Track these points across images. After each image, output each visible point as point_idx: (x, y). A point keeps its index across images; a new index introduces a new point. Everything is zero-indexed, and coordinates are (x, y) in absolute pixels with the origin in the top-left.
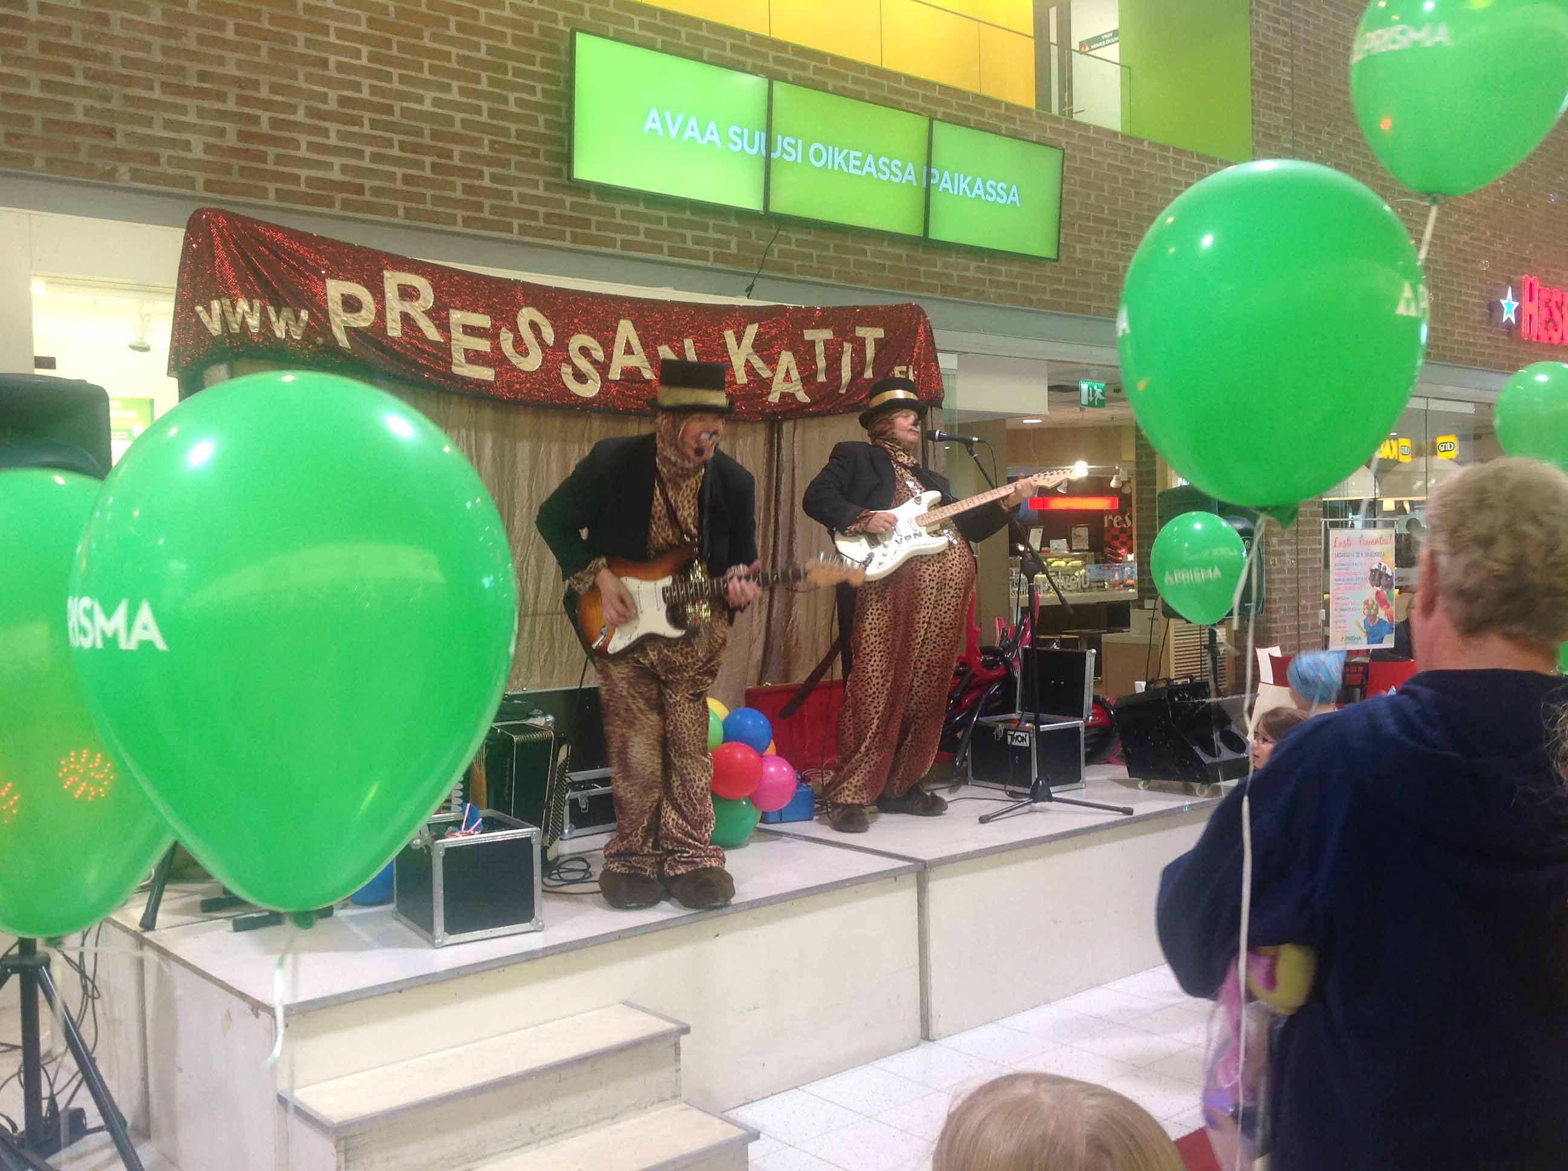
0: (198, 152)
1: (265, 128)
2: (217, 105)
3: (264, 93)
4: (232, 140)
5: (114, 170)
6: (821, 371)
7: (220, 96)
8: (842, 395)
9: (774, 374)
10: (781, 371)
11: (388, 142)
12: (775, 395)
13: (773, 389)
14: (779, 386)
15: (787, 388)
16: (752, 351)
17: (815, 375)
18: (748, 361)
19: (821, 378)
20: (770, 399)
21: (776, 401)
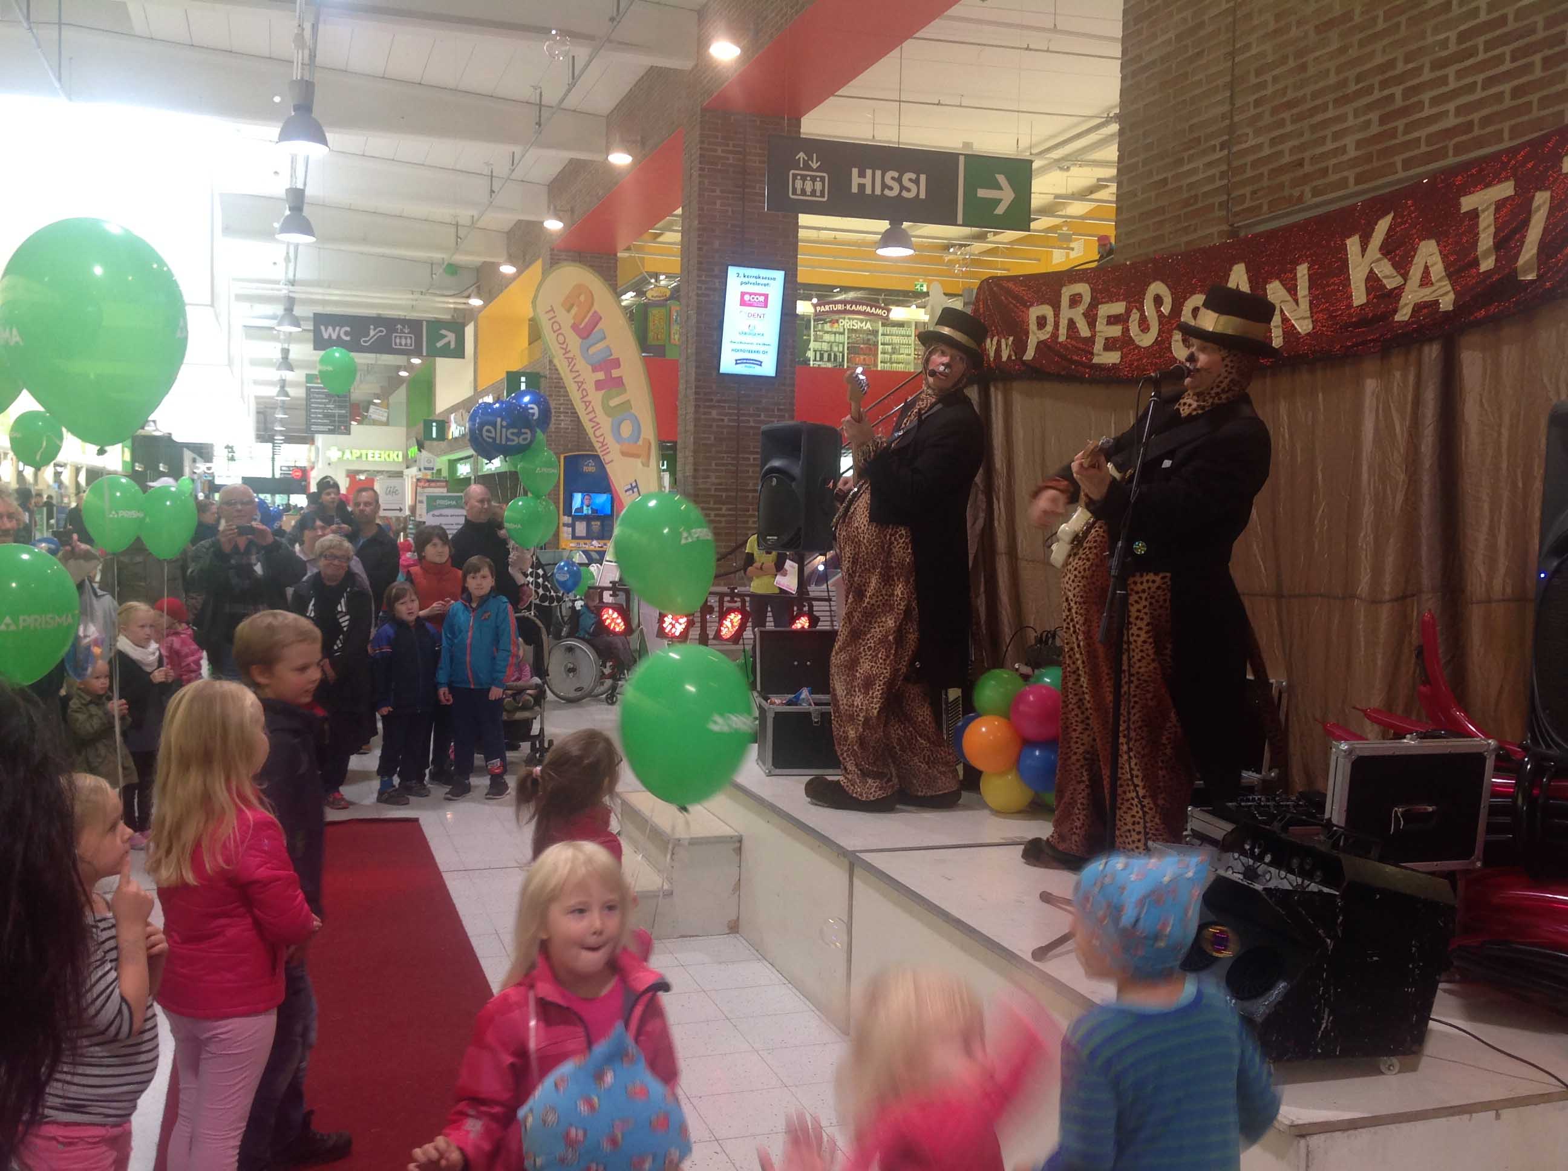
6: (1486, 255)
7: (1369, 90)
8: (1532, 282)
9: (1406, 280)
10: (1416, 273)
11: (1499, 60)
12: (1404, 311)
13: (1402, 302)
14: (1412, 296)
15: (1425, 295)
16: (1379, 256)
17: (1476, 263)
18: (1371, 271)
19: (1487, 264)
20: (1397, 318)
21: (1406, 318)
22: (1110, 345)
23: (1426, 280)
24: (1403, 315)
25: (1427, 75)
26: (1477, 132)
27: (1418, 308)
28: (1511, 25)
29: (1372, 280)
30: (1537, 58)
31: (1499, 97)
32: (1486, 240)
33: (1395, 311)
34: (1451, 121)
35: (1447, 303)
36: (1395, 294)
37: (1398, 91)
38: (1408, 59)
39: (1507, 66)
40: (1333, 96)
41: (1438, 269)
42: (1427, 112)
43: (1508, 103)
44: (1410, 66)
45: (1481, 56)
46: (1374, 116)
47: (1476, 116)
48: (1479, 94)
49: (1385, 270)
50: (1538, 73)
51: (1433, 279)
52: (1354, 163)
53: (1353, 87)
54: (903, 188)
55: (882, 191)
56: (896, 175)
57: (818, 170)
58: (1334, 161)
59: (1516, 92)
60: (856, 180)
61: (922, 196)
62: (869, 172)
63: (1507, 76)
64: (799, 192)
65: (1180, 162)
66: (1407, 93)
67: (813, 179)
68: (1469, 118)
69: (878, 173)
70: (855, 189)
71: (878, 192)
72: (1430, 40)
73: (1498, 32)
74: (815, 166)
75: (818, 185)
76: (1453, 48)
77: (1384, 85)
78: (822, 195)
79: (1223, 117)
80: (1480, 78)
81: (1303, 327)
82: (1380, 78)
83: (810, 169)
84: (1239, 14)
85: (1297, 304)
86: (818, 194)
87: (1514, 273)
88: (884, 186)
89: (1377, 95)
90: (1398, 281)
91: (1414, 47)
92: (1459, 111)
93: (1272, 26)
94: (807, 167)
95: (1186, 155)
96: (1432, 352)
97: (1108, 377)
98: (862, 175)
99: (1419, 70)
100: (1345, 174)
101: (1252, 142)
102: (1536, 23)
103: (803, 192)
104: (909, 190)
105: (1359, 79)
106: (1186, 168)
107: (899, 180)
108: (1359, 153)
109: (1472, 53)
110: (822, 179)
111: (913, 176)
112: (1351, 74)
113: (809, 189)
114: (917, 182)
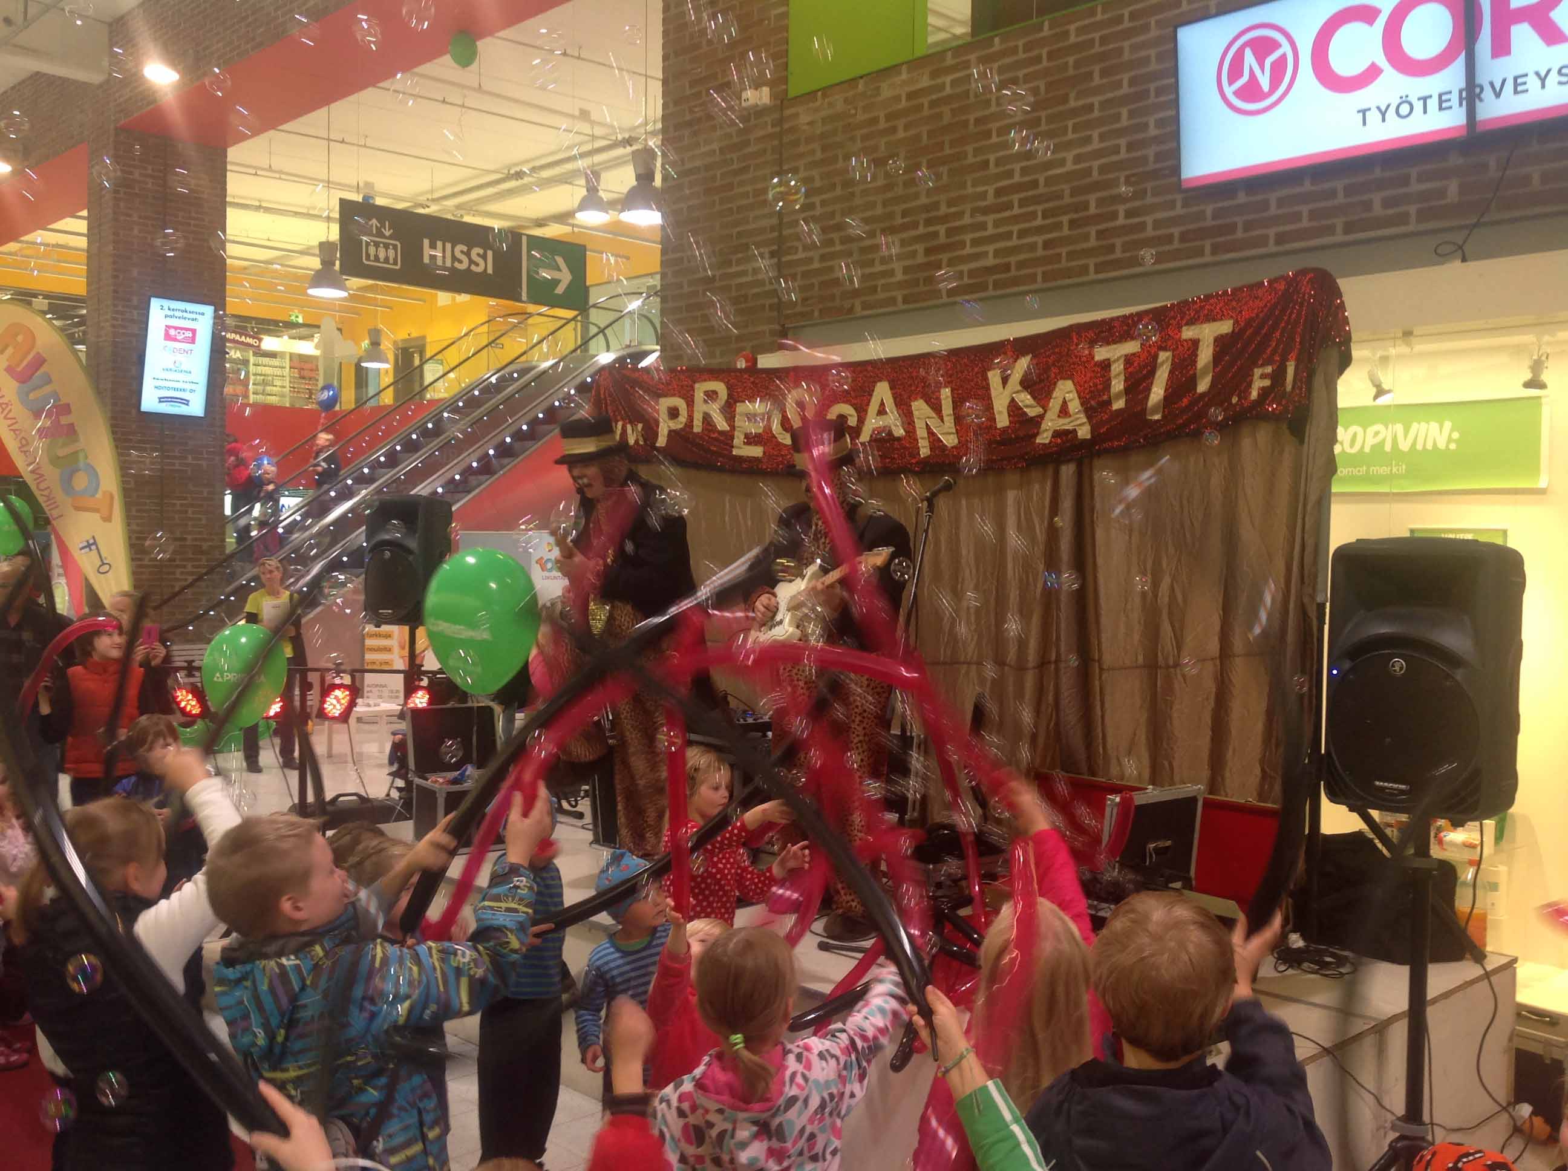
0: (899, 276)
1: (942, 239)
2: (913, 233)
3: (943, 210)
4: (921, 259)
5: (853, 306)
6: (1118, 396)
7: (915, 225)
8: (1158, 421)
9: (1045, 411)
10: (1055, 405)
11: (1033, 215)
12: (1045, 435)
13: (1043, 426)
14: (1051, 424)
15: (1065, 424)
16: (1020, 388)
17: (1109, 403)
18: (1013, 400)
19: (1119, 404)
20: (1038, 441)
21: (1047, 441)
22: (751, 440)
23: (1064, 411)
24: (1044, 438)
25: (967, 220)
26: (1013, 272)
27: (1057, 434)
28: (1042, 190)
29: (1014, 408)
30: (1065, 219)
31: (1032, 247)
32: (1118, 385)
33: (1038, 434)
34: (990, 261)
35: (1084, 432)
36: (1037, 421)
37: (942, 229)
38: (950, 203)
39: (1039, 221)
40: (882, 225)
41: (1075, 406)
42: (968, 250)
43: (1040, 252)
44: (953, 210)
45: (1016, 211)
46: (920, 248)
47: (1013, 260)
48: (1014, 242)
49: (1025, 399)
50: (1066, 231)
51: (1071, 412)
52: (901, 285)
53: (899, 221)
54: (471, 262)
55: (453, 262)
56: (465, 249)
57: (390, 237)
58: (883, 281)
59: (1047, 245)
60: (428, 252)
61: (490, 271)
62: (439, 244)
63: (1039, 230)
64: (372, 258)
65: (729, 263)
66: (950, 232)
67: (386, 246)
68: (1006, 260)
69: (449, 246)
70: (426, 260)
71: (448, 264)
72: (970, 190)
73: (1030, 193)
74: (387, 233)
75: (391, 253)
76: (991, 199)
77: (929, 222)
78: (395, 263)
79: (772, 229)
80: (1015, 228)
81: (950, 440)
82: (924, 216)
83: (384, 236)
84: (786, 140)
85: (942, 420)
86: (391, 261)
87: (1144, 411)
88: (454, 258)
89: (921, 230)
90: (1040, 410)
91: (953, 194)
92: (997, 253)
93: (819, 155)
94: (380, 234)
95: (734, 258)
96: (1068, 471)
97: (749, 469)
98: (433, 246)
99: (960, 215)
100: (894, 293)
101: (801, 255)
102: (1063, 191)
103: (377, 259)
104: (477, 265)
105: (904, 214)
106: (734, 269)
107: (468, 254)
108: (907, 277)
109: (1009, 206)
110: (395, 247)
111: (481, 251)
112: (898, 209)
113: (382, 256)
114: (484, 257)
